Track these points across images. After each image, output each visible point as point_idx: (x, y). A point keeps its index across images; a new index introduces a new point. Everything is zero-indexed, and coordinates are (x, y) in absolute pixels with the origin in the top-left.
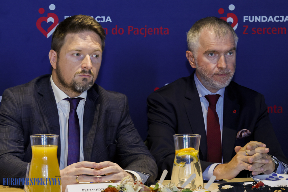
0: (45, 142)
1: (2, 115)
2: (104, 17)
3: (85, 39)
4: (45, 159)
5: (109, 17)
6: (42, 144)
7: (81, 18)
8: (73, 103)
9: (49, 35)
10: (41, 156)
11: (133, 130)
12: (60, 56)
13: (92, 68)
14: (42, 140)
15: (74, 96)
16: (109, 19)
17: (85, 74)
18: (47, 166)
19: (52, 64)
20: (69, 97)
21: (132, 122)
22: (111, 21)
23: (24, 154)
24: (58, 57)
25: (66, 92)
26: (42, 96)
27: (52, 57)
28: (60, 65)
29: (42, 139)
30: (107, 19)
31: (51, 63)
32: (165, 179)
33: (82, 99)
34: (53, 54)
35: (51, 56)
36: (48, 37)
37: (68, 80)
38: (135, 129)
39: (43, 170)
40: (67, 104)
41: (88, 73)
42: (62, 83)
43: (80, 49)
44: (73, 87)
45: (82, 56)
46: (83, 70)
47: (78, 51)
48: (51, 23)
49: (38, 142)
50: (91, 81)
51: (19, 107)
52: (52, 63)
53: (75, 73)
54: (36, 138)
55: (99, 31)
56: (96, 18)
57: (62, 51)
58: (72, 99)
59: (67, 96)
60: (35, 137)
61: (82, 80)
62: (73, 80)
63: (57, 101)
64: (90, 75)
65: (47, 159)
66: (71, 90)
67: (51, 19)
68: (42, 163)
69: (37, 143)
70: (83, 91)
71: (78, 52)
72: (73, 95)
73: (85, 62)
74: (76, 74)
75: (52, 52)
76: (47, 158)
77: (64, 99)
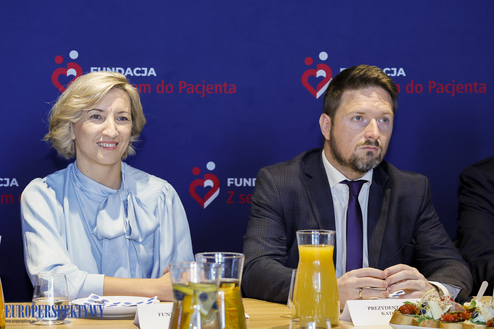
0: (316, 241)
1: (257, 203)
2: (395, 69)
3: (369, 96)
4: (317, 263)
5: (401, 69)
6: (313, 243)
7: (363, 69)
8: (354, 187)
9: (319, 94)
10: (311, 259)
11: (437, 225)
12: (335, 123)
13: (379, 138)
14: (313, 239)
15: (355, 177)
16: (402, 72)
17: (370, 146)
18: (319, 273)
19: (324, 134)
20: (348, 180)
21: (436, 214)
22: (404, 75)
23: (287, 257)
24: (332, 123)
25: (343, 172)
26: (311, 177)
27: (325, 124)
28: (335, 134)
29: (313, 236)
30: (400, 71)
31: (322, 132)
32: (485, 295)
33: (366, 181)
34: (325, 119)
35: (323, 122)
36: (318, 97)
37: (347, 155)
38: (440, 224)
39: (313, 278)
40: (345, 189)
41: (373, 145)
42: (338, 158)
43: (362, 111)
44: (353, 165)
45: (365, 121)
46: (367, 140)
47: (359, 113)
48: (321, 77)
49: (308, 241)
50: (379, 157)
51: (279, 193)
52: (324, 131)
53: (356, 144)
54: (304, 235)
55: (389, 86)
56: (385, 70)
57: (338, 115)
58: (353, 182)
59: (344, 178)
60: (303, 233)
61: (366, 153)
62: (354, 155)
63: (331, 185)
64: (377, 148)
65: (319, 264)
66: (350, 169)
67: (321, 73)
68: (312, 269)
69: (305, 242)
70: (367, 171)
71: (359, 115)
72: (353, 176)
73: (370, 129)
74: (358, 145)
75: (324, 117)
76: (319, 262)
77: (341, 183)
